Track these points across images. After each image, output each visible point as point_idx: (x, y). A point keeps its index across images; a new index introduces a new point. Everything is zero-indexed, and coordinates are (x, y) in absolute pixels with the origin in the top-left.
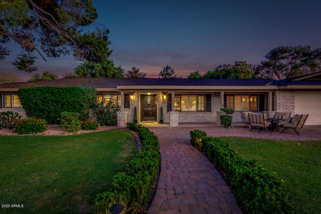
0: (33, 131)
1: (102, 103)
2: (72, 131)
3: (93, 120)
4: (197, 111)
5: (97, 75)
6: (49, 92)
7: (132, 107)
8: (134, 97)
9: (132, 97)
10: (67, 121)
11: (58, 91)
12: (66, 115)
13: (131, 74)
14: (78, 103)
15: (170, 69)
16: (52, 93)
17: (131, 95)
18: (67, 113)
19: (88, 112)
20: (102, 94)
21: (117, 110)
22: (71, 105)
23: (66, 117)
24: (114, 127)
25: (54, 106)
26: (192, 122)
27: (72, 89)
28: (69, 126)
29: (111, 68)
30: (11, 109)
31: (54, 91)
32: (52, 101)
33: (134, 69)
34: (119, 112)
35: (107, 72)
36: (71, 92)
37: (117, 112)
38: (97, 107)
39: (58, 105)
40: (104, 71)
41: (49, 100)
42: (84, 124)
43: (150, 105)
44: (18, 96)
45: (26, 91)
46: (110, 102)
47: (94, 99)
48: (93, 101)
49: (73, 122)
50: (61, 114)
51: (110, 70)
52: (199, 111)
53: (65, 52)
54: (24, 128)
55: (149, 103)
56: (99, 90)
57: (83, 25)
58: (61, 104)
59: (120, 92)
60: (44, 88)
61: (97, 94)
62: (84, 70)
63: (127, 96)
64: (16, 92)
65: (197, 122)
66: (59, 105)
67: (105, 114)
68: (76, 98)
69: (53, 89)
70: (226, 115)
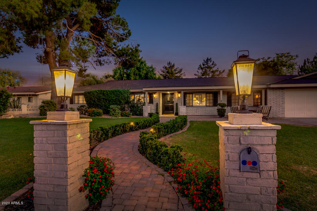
0: (97, 115)
1: (134, 100)
2: (116, 117)
3: (128, 111)
4: (206, 106)
5: (131, 75)
6: (102, 93)
7: (155, 103)
8: (157, 96)
9: (155, 96)
10: (114, 111)
11: (107, 93)
12: (113, 107)
13: (166, 69)
14: (118, 100)
15: (210, 62)
16: (103, 94)
17: (154, 94)
18: (113, 106)
19: (125, 106)
20: (134, 93)
21: (144, 105)
22: (114, 101)
23: (113, 108)
24: (141, 117)
25: (104, 102)
26: (202, 115)
27: (115, 91)
28: (115, 113)
29: (144, 68)
30: (78, 104)
31: (104, 93)
32: (103, 99)
33: (169, 64)
34: (144, 106)
35: (140, 72)
36: (114, 93)
37: (143, 106)
38: (130, 102)
39: (106, 102)
40: (137, 71)
41: (101, 98)
42: (122, 113)
43: (169, 101)
44: (84, 96)
45: (89, 93)
46: (139, 100)
47: (128, 97)
48: (127, 99)
49: (117, 111)
50: (110, 107)
51: (143, 70)
52: (208, 106)
53: (108, 62)
54: (93, 113)
55: (168, 100)
56: (132, 91)
57: (121, 41)
58: (108, 101)
59: (145, 92)
60: (99, 91)
61: (130, 94)
62: (121, 71)
63: (151, 95)
64: (83, 93)
65: (206, 115)
66: (108, 102)
67: (135, 108)
68: (117, 97)
69: (104, 91)
70: (221, 108)
